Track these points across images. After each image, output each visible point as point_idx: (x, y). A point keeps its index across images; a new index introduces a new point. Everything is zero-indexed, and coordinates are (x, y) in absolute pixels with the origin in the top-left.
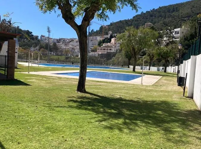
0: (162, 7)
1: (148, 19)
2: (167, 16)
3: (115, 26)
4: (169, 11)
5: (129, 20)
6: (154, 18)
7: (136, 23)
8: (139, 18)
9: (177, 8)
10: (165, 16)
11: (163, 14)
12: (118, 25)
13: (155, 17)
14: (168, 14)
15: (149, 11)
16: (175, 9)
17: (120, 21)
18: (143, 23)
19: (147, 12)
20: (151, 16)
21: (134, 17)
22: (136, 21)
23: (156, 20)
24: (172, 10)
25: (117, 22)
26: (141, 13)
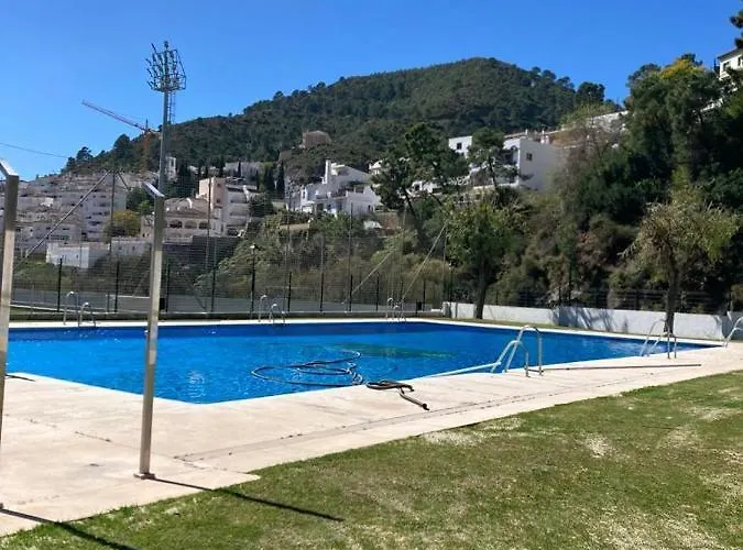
0: (350, 79)
1: (305, 119)
2: (370, 112)
3: (182, 137)
4: (376, 96)
5: (232, 120)
6: (325, 115)
7: (260, 129)
8: (270, 114)
9: (402, 86)
10: (366, 108)
11: (357, 105)
12: (190, 133)
13: (329, 112)
14: (373, 105)
15: (304, 93)
16: (396, 89)
17: (200, 119)
18: (288, 131)
19: (296, 93)
20: (315, 108)
21: (248, 110)
22: (259, 122)
23: (335, 123)
24: (386, 89)
25: (187, 124)
26: (275, 97)
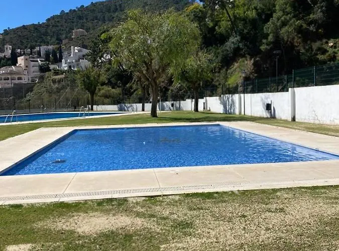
0: (96, 3)
1: (75, 24)
2: (106, 18)
3: (15, 35)
4: (109, 11)
5: (39, 25)
6: (85, 20)
7: (54, 29)
8: (58, 22)
9: (120, 5)
10: (104, 17)
11: (99, 15)
12: (19, 33)
13: (87, 19)
14: (107, 15)
15: (74, 10)
16: (118, 7)
17: (24, 26)
18: (67, 29)
19: (70, 10)
20: (80, 18)
21: (48, 20)
22: (53, 26)
23: (90, 24)
24: (113, 7)
25: (17, 29)
26: (61, 13)
